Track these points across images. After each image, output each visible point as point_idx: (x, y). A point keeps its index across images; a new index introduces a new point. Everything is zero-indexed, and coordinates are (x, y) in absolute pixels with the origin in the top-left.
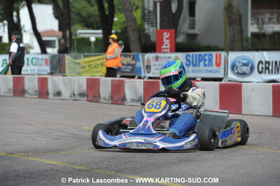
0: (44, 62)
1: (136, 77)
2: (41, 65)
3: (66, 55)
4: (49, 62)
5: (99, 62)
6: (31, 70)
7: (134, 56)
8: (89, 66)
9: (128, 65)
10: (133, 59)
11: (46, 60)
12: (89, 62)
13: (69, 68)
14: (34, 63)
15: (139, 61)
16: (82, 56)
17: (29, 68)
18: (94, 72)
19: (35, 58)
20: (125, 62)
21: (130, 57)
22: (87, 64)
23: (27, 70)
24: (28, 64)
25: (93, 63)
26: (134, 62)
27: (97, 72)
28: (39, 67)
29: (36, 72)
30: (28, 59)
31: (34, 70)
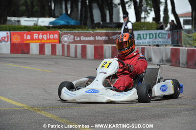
0: (167, 36)
2: (165, 38)
6: (158, 41)
13: (184, 40)
14: (160, 37)
17: (156, 41)
19: (161, 33)
23: (155, 42)
24: (156, 38)
28: (164, 40)
29: (162, 43)
30: (156, 34)
31: (160, 42)
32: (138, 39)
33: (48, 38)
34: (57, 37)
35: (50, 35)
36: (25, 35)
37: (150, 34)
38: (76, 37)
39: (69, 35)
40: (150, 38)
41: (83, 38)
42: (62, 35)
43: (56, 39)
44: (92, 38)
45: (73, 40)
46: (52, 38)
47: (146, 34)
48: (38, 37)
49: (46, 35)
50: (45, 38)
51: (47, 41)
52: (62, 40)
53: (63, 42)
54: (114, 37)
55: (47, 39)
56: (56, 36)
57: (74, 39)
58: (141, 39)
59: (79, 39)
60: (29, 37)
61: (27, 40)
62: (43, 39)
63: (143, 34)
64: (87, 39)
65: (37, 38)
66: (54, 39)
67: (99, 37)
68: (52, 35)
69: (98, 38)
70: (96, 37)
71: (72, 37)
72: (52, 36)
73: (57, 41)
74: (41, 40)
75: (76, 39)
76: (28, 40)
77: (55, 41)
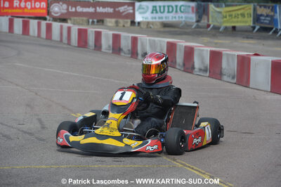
0: (190, 10)
1: (274, 29)
2: (188, 13)
3: (210, 3)
4: (195, 10)
5: (239, 12)
6: (179, 17)
7: (273, 7)
8: (230, 16)
9: (267, 16)
10: (272, 10)
11: (193, 8)
12: (230, 11)
13: (212, 17)
14: (182, 10)
15: (276, 12)
16: (224, 5)
17: (177, 16)
18: (234, 22)
20: (264, 13)
21: (269, 8)
22: (228, 14)
23: (175, 17)
24: (176, 12)
25: (234, 13)
26: (272, 14)
27: (237, 22)
28: (186, 15)
29: (184, 19)
30: (176, 6)
31: (182, 17)
32: (152, 13)
33: (33, 6)
34: (45, 6)
35: (35, 3)
36: (2, 2)
37: (168, 6)
38: (70, 8)
39: (61, 3)
40: (169, 12)
41: (79, 9)
42: (51, 4)
43: (43, 9)
44: (91, 10)
45: (65, 11)
46: (38, 7)
47: (164, 7)
48: (20, 5)
49: (29, 3)
50: (29, 7)
51: (31, 11)
52: (51, 10)
53: (53, 14)
54: (122, 9)
55: (32, 8)
56: (44, 4)
57: (68, 9)
58: (157, 12)
59: (74, 9)
60: (7, 4)
61: (4, 8)
62: (26, 7)
63: (160, 7)
64: (86, 10)
65: (18, 6)
66: (40, 8)
67: (101, 8)
68: (37, 3)
69: (100, 10)
70: (98, 8)
71: (65, 6)
72: (38, 5)
73: (44, 11)
74: (23, 9)
75: (70, 10)
76: (6, 8)
77: (42, 11)
